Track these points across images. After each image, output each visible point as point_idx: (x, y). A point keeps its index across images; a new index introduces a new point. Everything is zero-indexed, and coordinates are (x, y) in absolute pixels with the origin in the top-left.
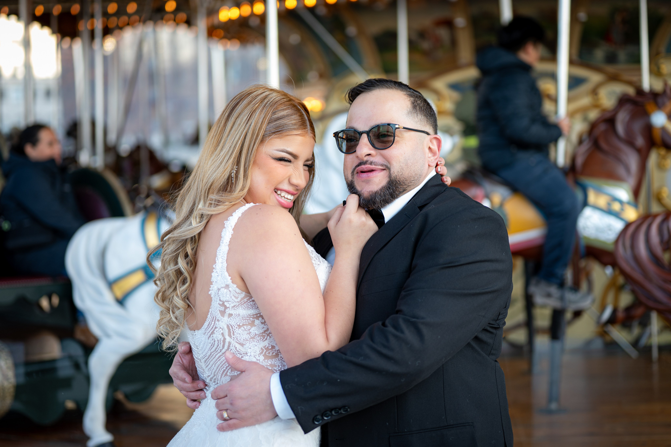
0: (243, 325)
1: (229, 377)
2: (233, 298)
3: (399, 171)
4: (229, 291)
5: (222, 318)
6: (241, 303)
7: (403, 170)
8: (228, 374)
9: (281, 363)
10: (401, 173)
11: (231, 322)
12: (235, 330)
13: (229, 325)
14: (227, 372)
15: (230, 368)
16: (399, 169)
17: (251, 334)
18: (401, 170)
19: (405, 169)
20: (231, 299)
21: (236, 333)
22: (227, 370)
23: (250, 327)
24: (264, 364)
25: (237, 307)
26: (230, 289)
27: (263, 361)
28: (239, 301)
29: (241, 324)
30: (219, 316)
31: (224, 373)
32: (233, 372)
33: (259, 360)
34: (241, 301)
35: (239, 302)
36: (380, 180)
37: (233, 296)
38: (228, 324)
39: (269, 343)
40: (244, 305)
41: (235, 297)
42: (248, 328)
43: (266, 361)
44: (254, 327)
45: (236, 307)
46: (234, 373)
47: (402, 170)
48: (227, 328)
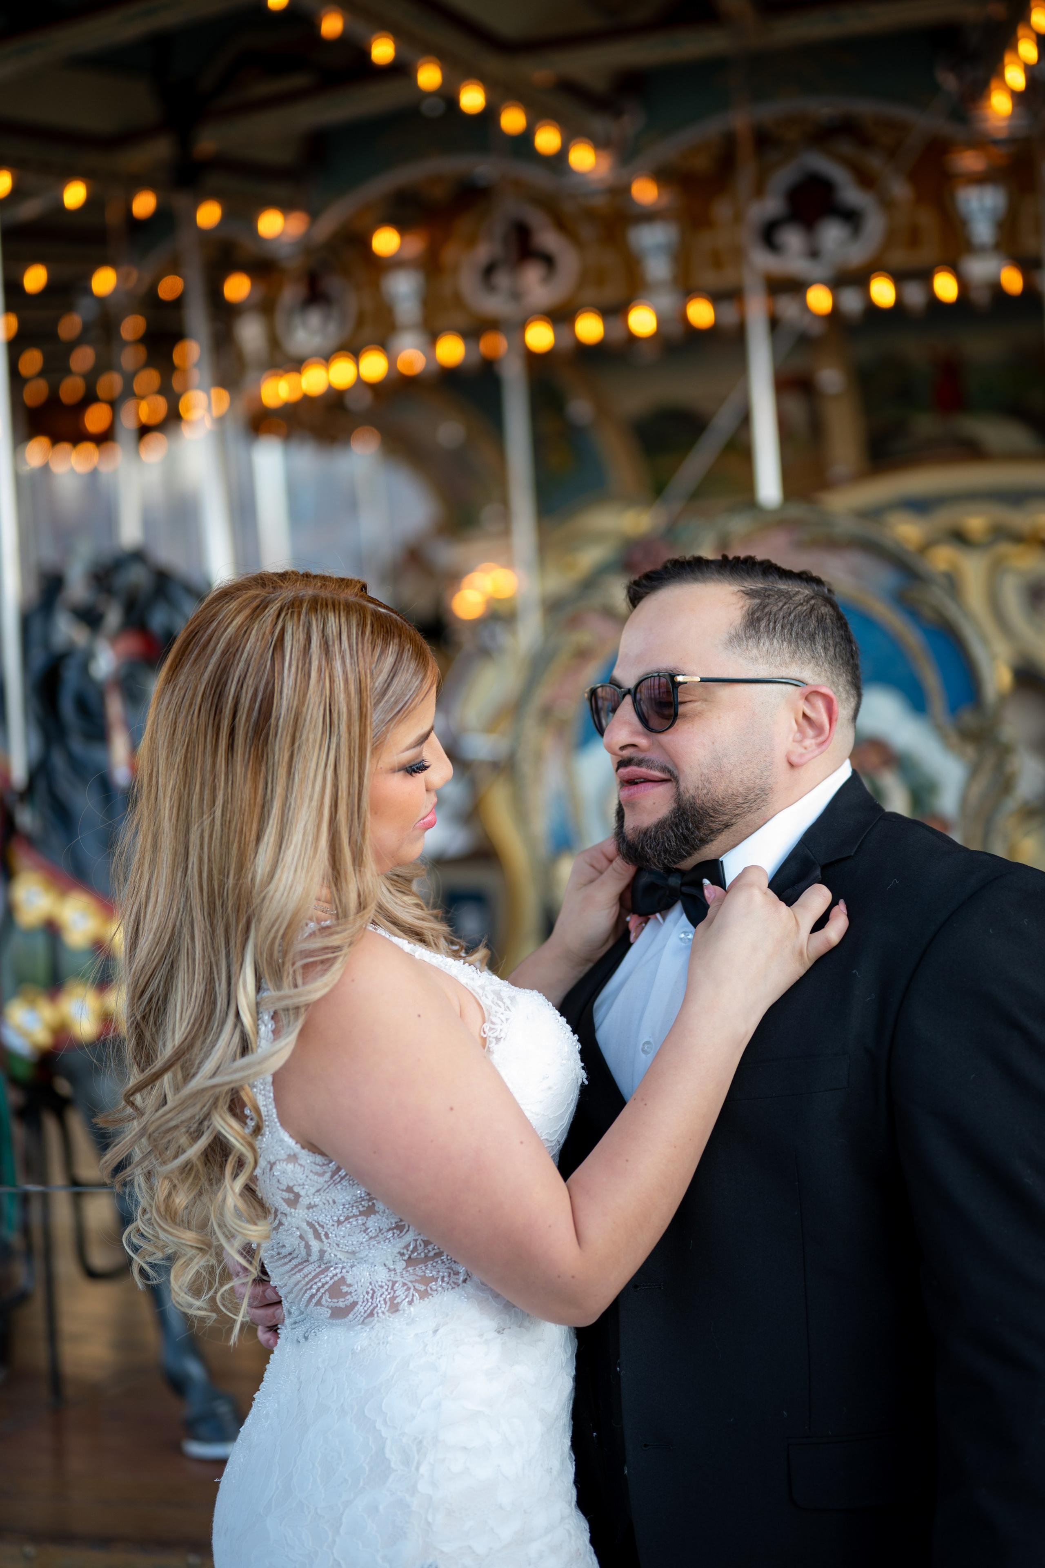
0: (347, 1218)
1: (328, 1309)
2: (311, 1176)
3: (700, 786)
4: (301, 1165)
5: (293, 1210)
6: (334, 1181)
7: (710, 783)
8: (323, 1302)
9: (447, 1270)
10: (705, 791)
11: (316, 1218)
12: (329, 1229)
13: (314, 1222)
14: (321, 1297)
15: (325, 1291)
16: (700, 782)
17: (369, 1230)
18: (705, 783)
19: (714, 780)
20: (308, 1180)
21: (334, 1236)
22: (319, 1294)
23: (365, 1219)
24: (405, 1278)
25: (325, 1190)
26: (302, 1162)
27: (404, 1272)
28: (327, 1180)
29: (342, 1218)
30: (284, 1207)
31: (314, 1301)
32: (336, 1300)
33: (394, 1270)
34: (332, 1177)
35: (328, 1182)
36: (654, 803)
37: (311, 1174)
38: (310, 1221)
39: (417, 1238)
40: (342, 1182)
41: (316, 1174)
42: (360, 1222)
43: (411, 1271)
44: (375, 1215)
45: (322, 1190)
46: (338, 1302)
47: (707, 784)
48: (309, 1227)
